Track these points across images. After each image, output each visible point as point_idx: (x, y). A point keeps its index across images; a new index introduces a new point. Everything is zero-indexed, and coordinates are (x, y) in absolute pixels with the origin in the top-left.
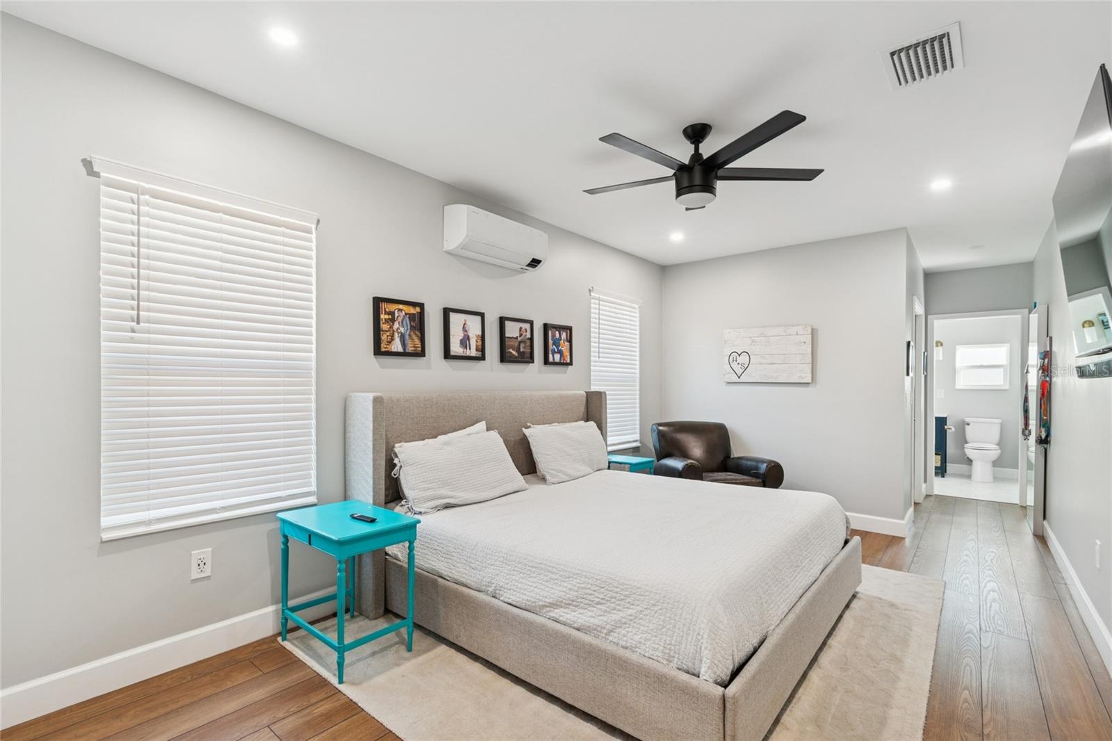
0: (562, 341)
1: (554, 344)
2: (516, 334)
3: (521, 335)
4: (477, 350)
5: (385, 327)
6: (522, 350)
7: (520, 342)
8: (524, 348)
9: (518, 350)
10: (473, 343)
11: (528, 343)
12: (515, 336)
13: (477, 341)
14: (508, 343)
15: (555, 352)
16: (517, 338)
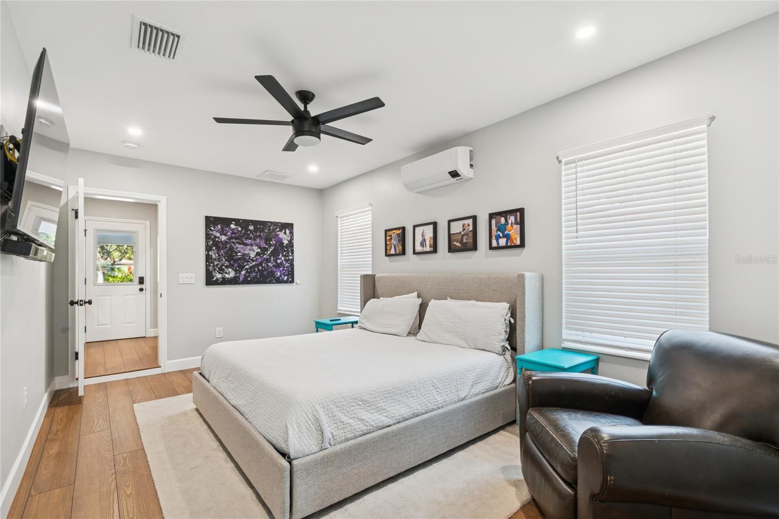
0: (510, 225)
1: (499, 230)
2: (460, 229)
3: (464, 230)
4: (430, 247)
5: (388, 243)
6: (464, 241)
7: (463, 236)
8: (467, 239)
9: (461, 242)
10: (428, 243)
11: (471, 234)
12: (458, 232)
13: (430, 241)
14: (453, 238)
15: (500, 237)
16: (460, 233)
